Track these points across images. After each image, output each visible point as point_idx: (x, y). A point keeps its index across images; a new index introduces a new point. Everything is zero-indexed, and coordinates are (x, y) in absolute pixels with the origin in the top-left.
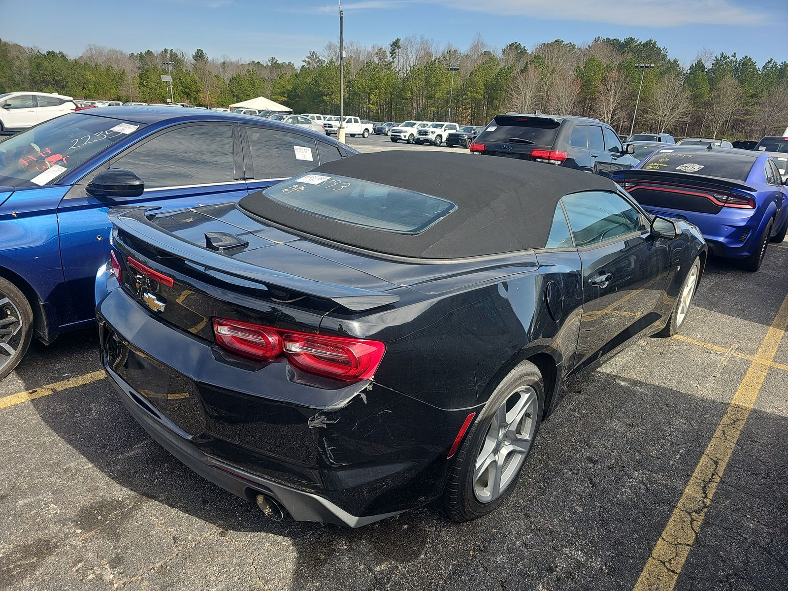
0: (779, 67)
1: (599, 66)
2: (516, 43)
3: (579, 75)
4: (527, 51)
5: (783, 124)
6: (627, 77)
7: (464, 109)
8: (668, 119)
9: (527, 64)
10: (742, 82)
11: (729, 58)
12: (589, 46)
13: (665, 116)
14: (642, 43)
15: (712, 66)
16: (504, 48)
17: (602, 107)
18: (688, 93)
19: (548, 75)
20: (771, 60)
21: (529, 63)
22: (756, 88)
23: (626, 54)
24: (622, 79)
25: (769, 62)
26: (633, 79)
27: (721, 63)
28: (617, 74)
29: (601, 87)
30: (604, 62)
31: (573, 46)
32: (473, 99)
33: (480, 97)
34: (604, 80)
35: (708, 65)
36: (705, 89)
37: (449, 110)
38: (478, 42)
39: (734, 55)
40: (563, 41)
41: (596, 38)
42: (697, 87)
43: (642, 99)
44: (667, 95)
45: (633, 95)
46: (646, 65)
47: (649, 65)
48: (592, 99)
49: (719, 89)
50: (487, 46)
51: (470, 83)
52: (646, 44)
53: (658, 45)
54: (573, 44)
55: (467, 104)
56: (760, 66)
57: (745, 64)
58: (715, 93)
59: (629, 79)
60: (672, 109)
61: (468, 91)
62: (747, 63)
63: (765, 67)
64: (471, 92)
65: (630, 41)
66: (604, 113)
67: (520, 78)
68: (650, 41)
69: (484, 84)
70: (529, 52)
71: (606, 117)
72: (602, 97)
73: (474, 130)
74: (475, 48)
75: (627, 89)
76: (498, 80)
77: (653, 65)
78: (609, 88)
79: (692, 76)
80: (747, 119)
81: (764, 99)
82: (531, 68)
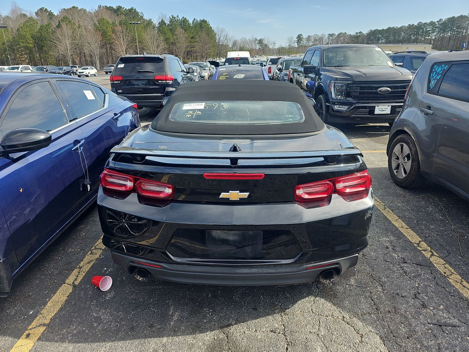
0: (199, 22)
1: (108, 23)
2: (43, 8)
3: (97, 29)
4: (54, 14)
5: (209, 51)
6: (127, 29)
7: (21, 55)
8: (157, 52)
9: (59, 23)
10: (185, 30)
11: (176, 18)
12: (96, 11)
13: (155, 51)
14: (127, 9)
15: (169, 22)
16: (36, 11)
17: (118, 48)
18: (162, 38)
19: (77, 29)
20: (195, 18)
21: (61, 21)
22: (192, 33)
23: (120, 16)
24: (124, 31)
25: (194, 20)
26: (131, 31)
27: (173, 20)
28: (120, 28)
29: (114, 36)
30: (110, 21)
31: (85, 11)
32: (26, 48)
33: (31, 46)
34: (114, 31)
35: (167, 22)
36: (169, 35)
37: (9, 57)
38: (16, 7)
39: (178, 17)
40: (77, 8)
41: (99, 6)
42: (166, 34)
43: (139, 42)
44: (152, 39)
45: (133, 40)
46: (136, 22)
47: (137, 22)
48: (110, 44)
49: (176, 35)
50: (24, 10)
51: (20, 36)
52: (131, 10)
53: (137, 10)
54: (84, 9)
55: (22, 51)
56: (191, 21)
57: (184, 21)
58: (175, 37)
59: (128, 30)
60: (157, 47)
61: (20, 42)
62: (185, 21)
63: (193, 22)
64: (23, 43)
65: (119, 8)
66: (121, 52)
67: (58, 31)
68: (132, 8)
69: (32, 37)
70: (56, 14)
71: (123, 54)
72: (117, 42)
73: (45, 68)
74: (13, 11)
75: (129, 37)
76: (41, 33)
77: (140, 22)
78: (118, 36)
79: (161, 28)
80: (193, 50)
81: (198, 39)
82: (64, 25)
